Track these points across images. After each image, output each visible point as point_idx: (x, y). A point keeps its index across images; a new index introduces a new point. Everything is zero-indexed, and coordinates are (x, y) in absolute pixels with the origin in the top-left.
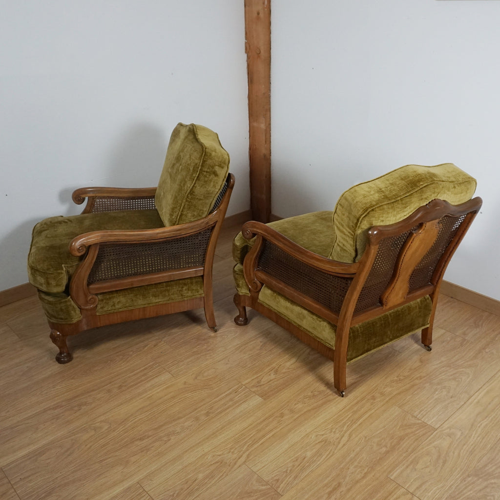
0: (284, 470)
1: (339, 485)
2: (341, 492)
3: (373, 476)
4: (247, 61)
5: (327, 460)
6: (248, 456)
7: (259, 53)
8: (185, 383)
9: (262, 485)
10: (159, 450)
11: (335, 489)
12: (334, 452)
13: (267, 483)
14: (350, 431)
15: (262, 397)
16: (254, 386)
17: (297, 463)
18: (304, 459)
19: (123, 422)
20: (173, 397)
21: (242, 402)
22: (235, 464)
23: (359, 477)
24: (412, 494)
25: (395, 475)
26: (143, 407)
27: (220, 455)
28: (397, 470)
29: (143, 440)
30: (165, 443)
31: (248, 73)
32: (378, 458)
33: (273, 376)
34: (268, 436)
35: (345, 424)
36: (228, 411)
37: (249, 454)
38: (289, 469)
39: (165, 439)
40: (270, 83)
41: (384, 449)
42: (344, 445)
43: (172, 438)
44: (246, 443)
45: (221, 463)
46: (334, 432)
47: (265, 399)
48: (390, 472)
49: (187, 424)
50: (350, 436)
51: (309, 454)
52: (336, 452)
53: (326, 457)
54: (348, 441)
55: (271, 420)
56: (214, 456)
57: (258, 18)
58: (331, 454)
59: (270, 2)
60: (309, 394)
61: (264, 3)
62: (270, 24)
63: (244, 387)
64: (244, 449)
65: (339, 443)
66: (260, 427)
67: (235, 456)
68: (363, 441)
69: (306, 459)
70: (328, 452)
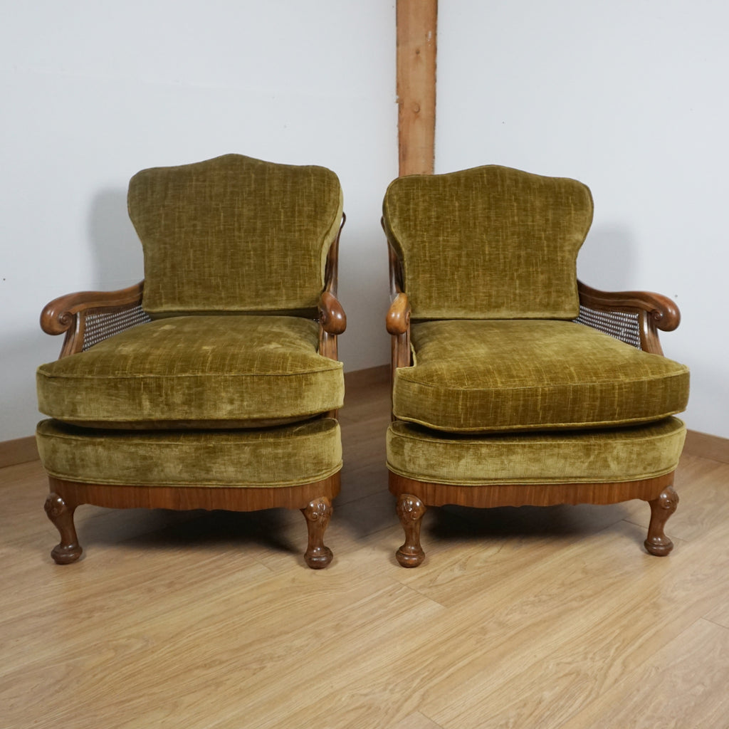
0: (501, 723)
4: (399, 126)
5: (587, 705)
6: (423, 697)
7: (416, 110)
8: (293, 580)
10: (242, 684)
12: (598, 693)
14: (624, 656)
15: (441, 602)
16: (421, 587)
17: (526, 711)
18: (540, 703)
19: (172, 638)
20: (270, 602)
21: (404, 609)
22: (398, 710)
26: (213, 616)
27: (366, 695)
29: (210, 667)
30: (254, 674)
31: (400, 145)
32: (693, 704)
33: (457, 572)
34: (461, 664)
35: (609, 645)
36: (376, 623)
38: (512, 720)
39: (254, 666)
40: (434, 157)
41: (700, 689)
42: (616, 681)
43: (269, 665)
44: (415, 676)
45: (370, 708)
46: (592, 658)
47: (446, 606)
49: (297, 643)
50: (625, 665)
51: (548, 695)
52: (602, 691)
53: (584, 701)
54: (622, 673)
55: (463, 637)
56: (353, 696)
57: (417, 59)
58: (594, 695)
59: (435, 35)
60: (532, 599)
61: (427, 36)
62: (435, 67)
63: (405, 587)
64: (414, 685)
65: (605, 676)
66: (443, 649)
67: (397, 696)
68: (652, 674)
69: (544, 704)
70: (587, 693)
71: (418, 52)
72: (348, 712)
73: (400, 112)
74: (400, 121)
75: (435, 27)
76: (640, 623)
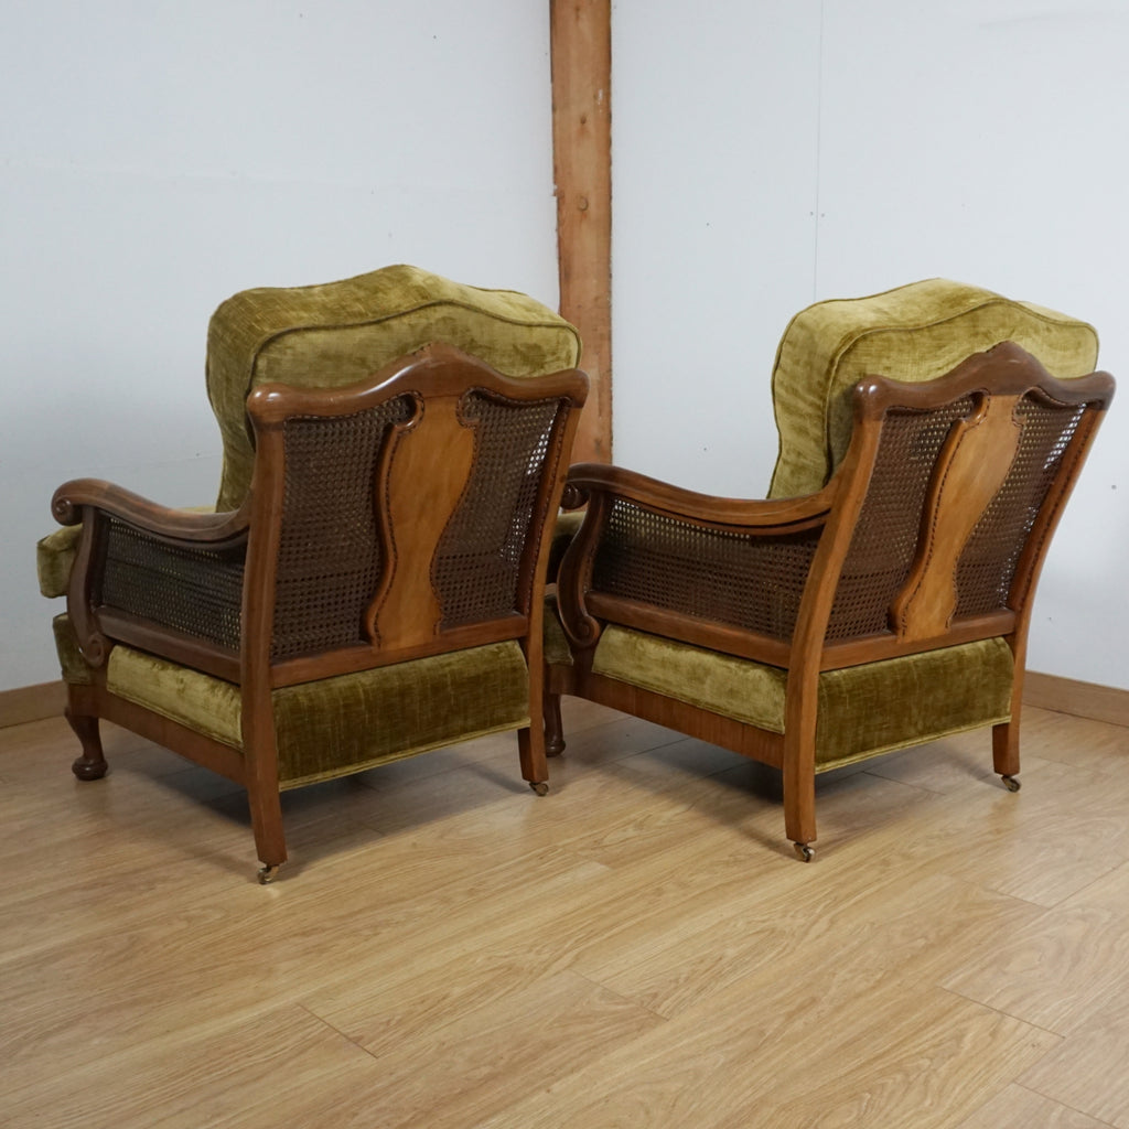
0: (670, 979)
1: (814, 1001)
2: (818, 1013)
3: (899, 985)
4: (558, 230)
5: (779, 960)
6: (577, 958)
7: (583, 207)
9: (618, 1004)
10: (352, 950)
11: (802, 1008)
12: (794, 949)
13: (627, 1000)
14: (833, 913)
15: (607, 863)
16: (582, 849)
17: (703, 967)
18: (721, 959)
19: (258, 908)
20: (384, 868)
22: (545, 970)
23: (862, 986)
24: (999, 1012)
25: (952, 983)
27: (506, 957)
28: (957, 975)
30: (366, 940)
31: (560, 259)
32: (909, 956)
33: (631, 832)
34: (625, 925)
35: (818, 903)
37: (579, 953)
38: (683, 976)
39: (366, 932)
40: (610, 276)
41: (921, 942)
42: (818, 937)
43: (384, 931)
44: (569, 937)
45: (510, 969)
46: (792, 916)
47: (613, 867)
48: (941, 977)
50: (832, 922)
51: (730, 952)
52: (799, 946)
53: (775, 956)
54: (828, 930)
55: (631, 899)
56: (491, 958)
57: (583, 132)
58: (788, 950)
59: (608, 95)
60: (726, 858)
61: (596, 97)
62: (609, 142)
63: (560, 850)
64: (567, 946)
65: (806, 933)
66: (605, 910)
67: (545, 956)
68: (865, 930)
69: (724, 961)
70: (780, 949)
71: (583, 121)
72: (483, 973)
73: (559, 209)
74: (560, 222)
75: (608, 84)
76: (860, 881)
